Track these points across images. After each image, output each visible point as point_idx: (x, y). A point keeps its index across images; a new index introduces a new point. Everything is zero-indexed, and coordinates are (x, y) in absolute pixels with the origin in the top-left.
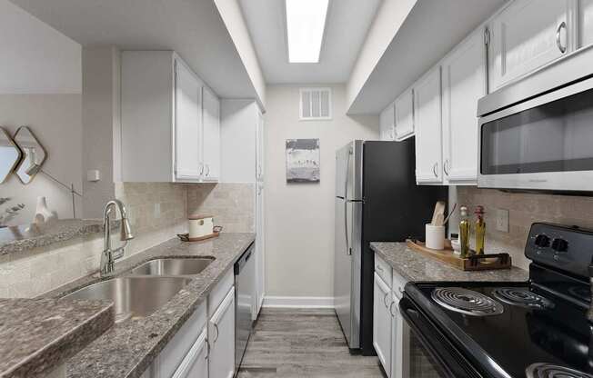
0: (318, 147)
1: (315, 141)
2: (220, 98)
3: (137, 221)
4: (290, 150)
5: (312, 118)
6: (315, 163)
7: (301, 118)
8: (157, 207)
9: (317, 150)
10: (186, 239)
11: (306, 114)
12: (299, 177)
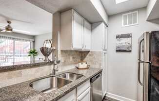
0: (131, 37)
1: (130, 34)
2: (91, 23)
3: (65, 61)
4: (118, 39)
5: (128, 25)
6: (129, 44)
7: (123, 26)
8: (71, 58)
9: (130, 38)
10: (78, 68)
11: (125, 24)
12: (122, 49)
